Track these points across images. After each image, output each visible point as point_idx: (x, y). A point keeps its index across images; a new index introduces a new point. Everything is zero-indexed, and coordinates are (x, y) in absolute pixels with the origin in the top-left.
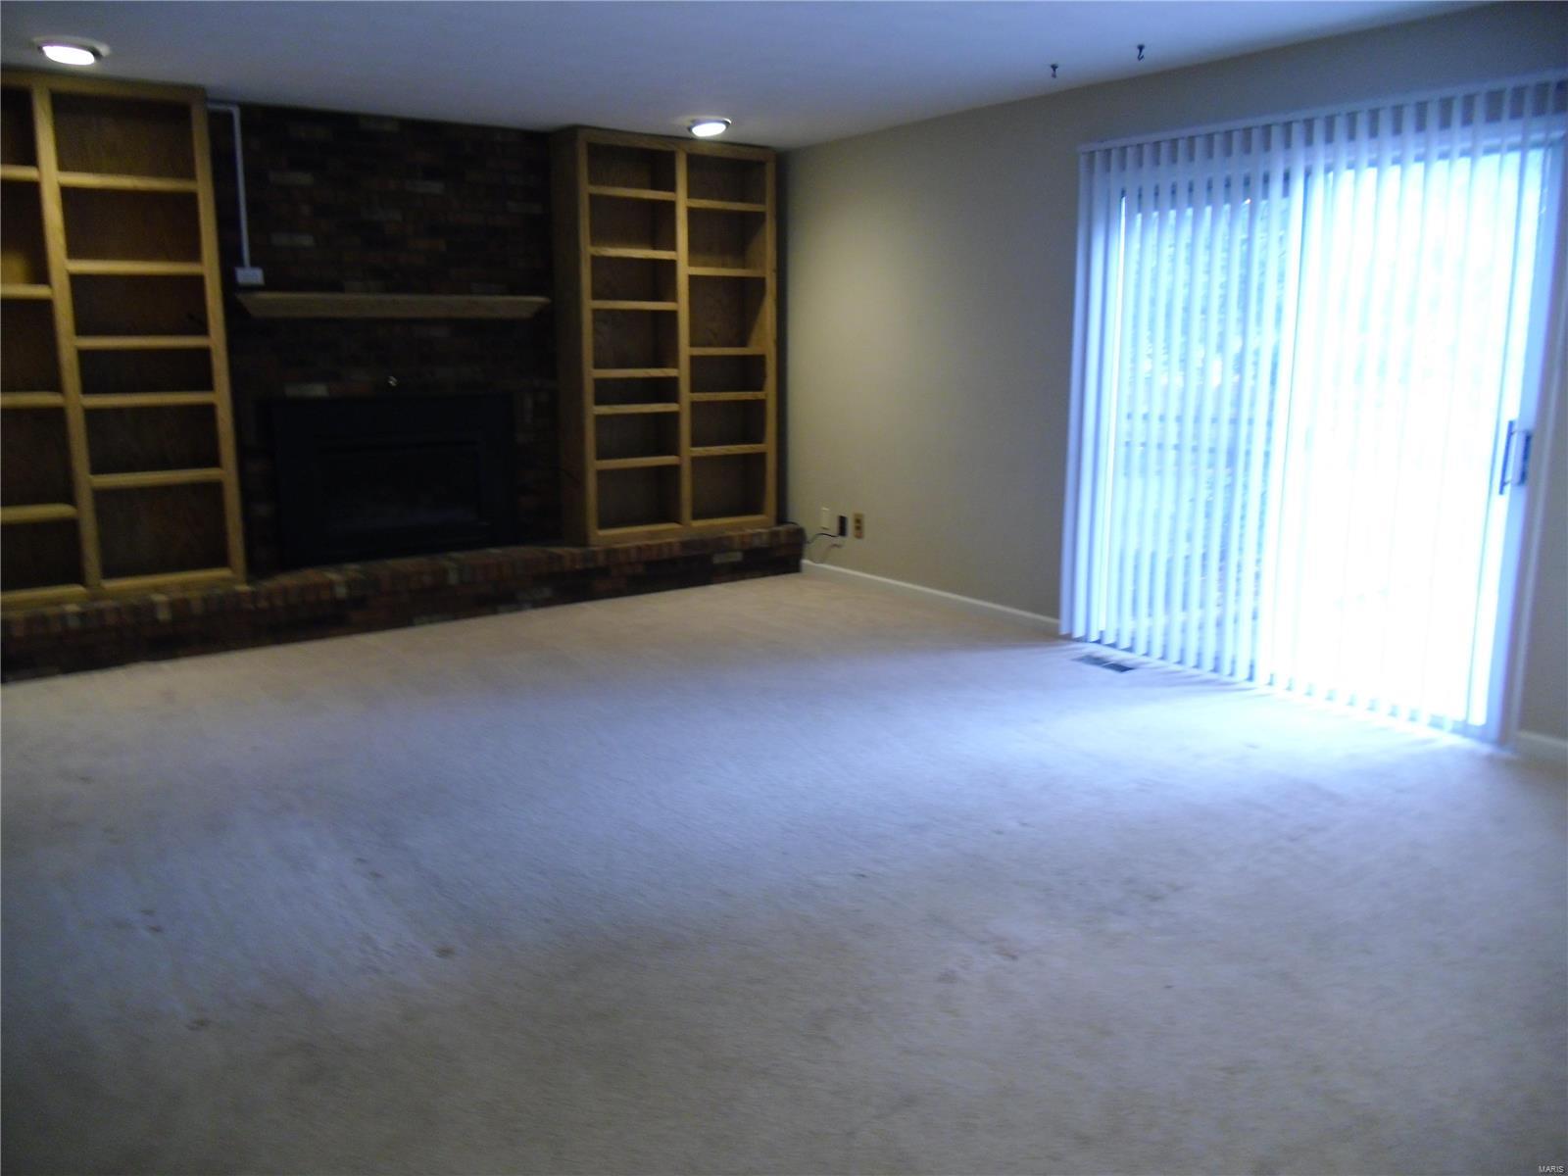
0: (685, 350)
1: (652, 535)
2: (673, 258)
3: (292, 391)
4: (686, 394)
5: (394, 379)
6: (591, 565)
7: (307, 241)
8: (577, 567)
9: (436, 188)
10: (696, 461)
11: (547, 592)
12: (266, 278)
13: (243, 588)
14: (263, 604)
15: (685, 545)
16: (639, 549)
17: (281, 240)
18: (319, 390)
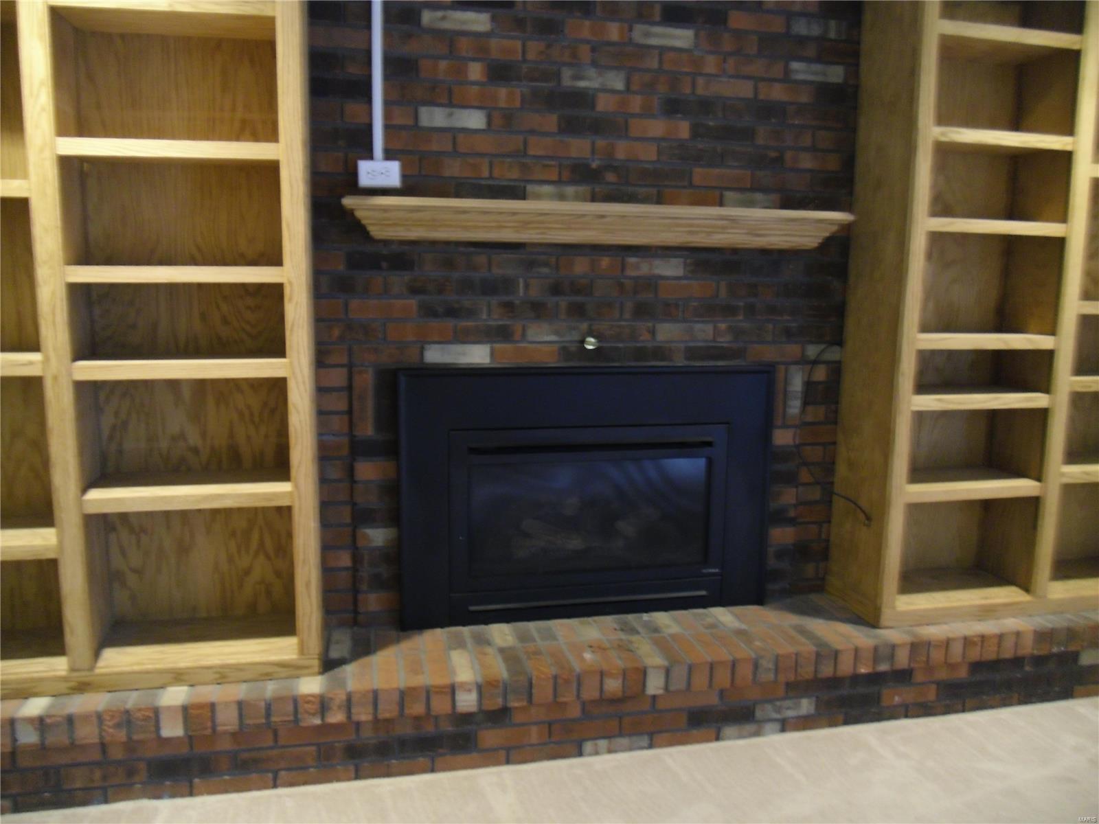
0: (1073, 306)
1: (987, 612)
2: (1069, 148)
3: (435, 355)
4: (1067, 380)
5: (592, 340)
6: (883, 667)
7: (474, 120)
8: (863, 670)
9: (681, 37)
10: (1070, 490)
11: (806, 706)
12: (404, 177)
13: (311, 685)
14: (336, 717)
15: (1043, 636)
16: (967, 641)
17: (433, 117)
18: (477, 355)
